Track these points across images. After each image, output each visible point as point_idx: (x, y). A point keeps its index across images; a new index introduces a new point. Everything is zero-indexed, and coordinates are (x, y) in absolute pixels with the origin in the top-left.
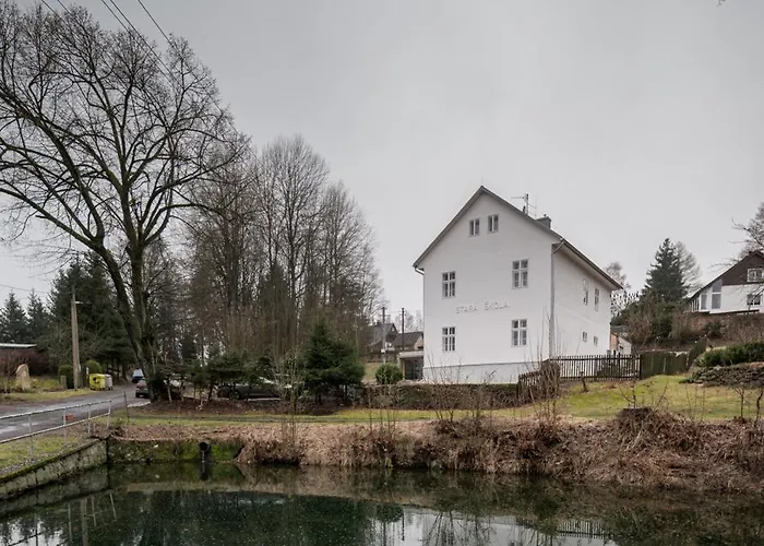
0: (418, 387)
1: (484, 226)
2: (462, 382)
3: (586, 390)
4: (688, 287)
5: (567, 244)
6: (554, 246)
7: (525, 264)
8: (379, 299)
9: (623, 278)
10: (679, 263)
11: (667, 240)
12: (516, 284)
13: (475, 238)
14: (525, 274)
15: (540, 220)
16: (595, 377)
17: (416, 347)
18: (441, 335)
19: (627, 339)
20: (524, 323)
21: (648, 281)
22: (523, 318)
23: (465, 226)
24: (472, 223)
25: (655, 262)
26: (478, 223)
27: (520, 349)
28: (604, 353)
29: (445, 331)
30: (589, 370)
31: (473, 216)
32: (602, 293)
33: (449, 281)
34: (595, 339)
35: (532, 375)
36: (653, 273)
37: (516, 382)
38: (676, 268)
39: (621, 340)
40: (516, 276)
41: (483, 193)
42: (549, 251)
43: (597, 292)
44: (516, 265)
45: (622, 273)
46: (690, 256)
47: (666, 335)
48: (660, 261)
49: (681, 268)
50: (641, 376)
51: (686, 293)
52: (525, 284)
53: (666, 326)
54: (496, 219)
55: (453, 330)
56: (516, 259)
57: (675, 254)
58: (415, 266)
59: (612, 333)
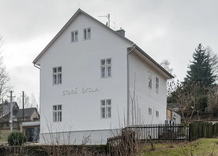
0: (37, 147)
1: (81, 35)
2: (71, 144)
3: (153, 149)
4: (215, 77)
5: (137, 48)
6: (129, 49)
7: (109, 61)
8: (7, 84)
9: (171, 70)
10: (209, 61)
11: (200, 45)
12: (103, 75)
13: (75, 44)
14: (109, 68)
15: (118, 31)
16: (158, 140)
17: (32, 119)
18: (51, 110)
19: (177, 113)
20: (109, 102)
21: (188, 72)
22: (109, 98)
23: (68, 35)
24: (73, 34)
25: (193, 60)
26: (76, 33)
27: (107, 120)
28: (163, 123)
29: (55, 107)
30: (155, 135)
31: (72, 29)
32: (161, 81)
33: (57, 73)
34: (157, 113)
35: (116, 139)
36: (192, 67)
37: (105, 143)
38: (207, 64)
39: (174, 113)
40: (103, 69)
41: (80, 13)
42: (125, 52)
43: (157, 80)
44: (103, 62)
45: (170, 67)
46: (215, 56)
47: (203, 110)
48: (196, 59)
49: (210, 63)
50: (190, 139)
51: (214, 80)
52: (109, 75)
53: (203, 104)
54: (89, 31)
55: (60, 107)
56: (103, 58)
57: (206, 54)
58: (34, 63)
59: (167, 109)
